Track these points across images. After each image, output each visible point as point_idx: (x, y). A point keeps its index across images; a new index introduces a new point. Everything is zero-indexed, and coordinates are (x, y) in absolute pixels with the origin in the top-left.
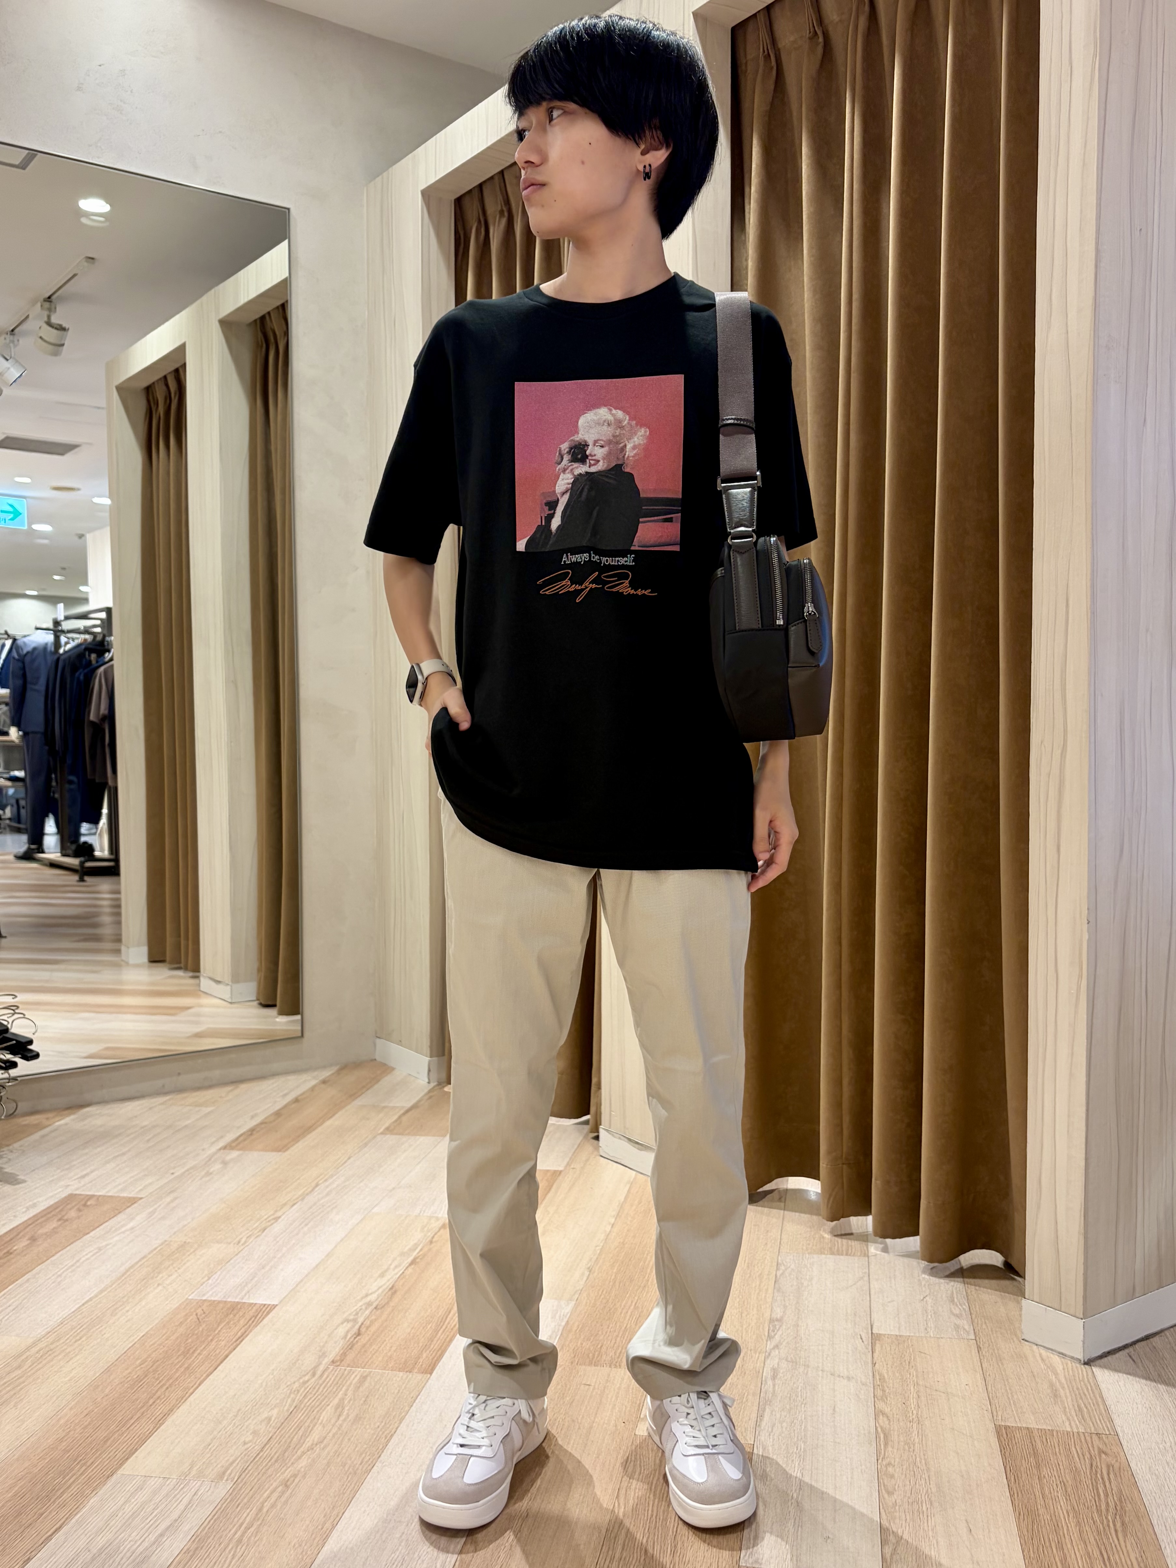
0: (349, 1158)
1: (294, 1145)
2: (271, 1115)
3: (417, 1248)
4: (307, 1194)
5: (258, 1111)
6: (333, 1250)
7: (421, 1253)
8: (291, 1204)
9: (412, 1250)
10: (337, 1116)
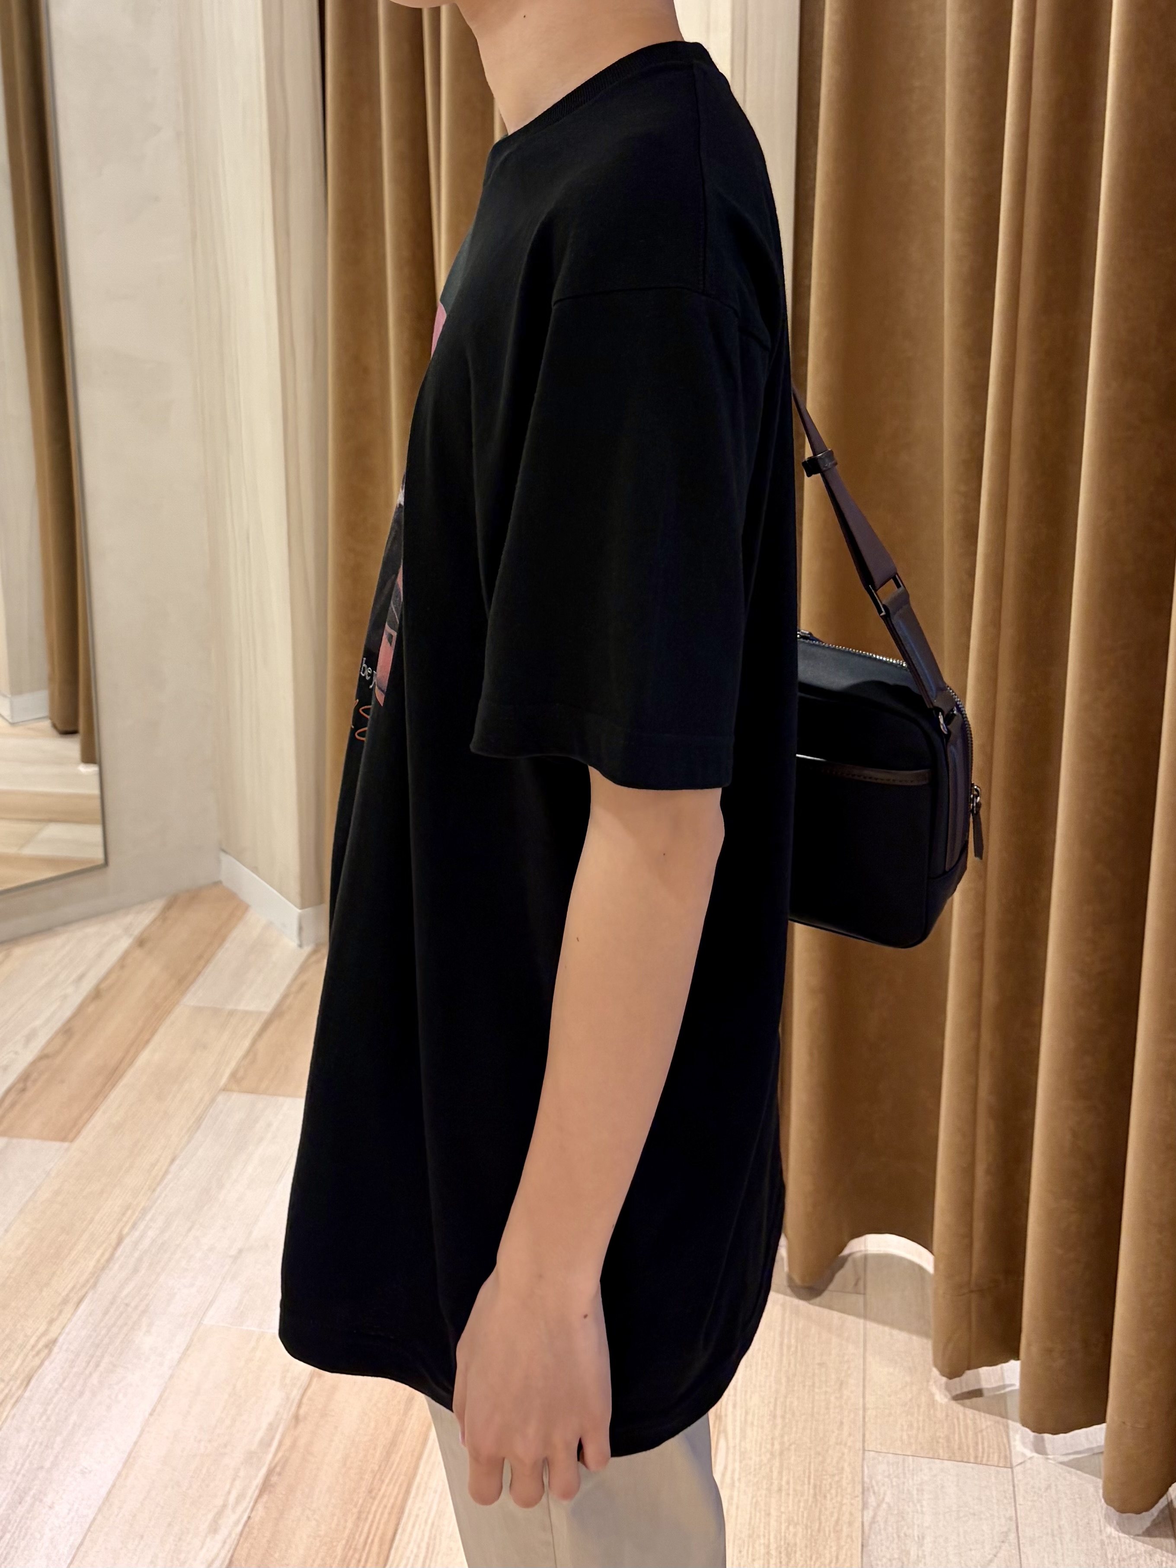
0: (173, 1160)
1: (88, 1120)
2: (57, 1034)
3: (272, 1439)
4: (103, 1269)
5: (37, 1023)
6: (136, 1443)
7: (280, 1455)
8: (76, 1300)
9: (265, 1444)
10: (157, 1038)
